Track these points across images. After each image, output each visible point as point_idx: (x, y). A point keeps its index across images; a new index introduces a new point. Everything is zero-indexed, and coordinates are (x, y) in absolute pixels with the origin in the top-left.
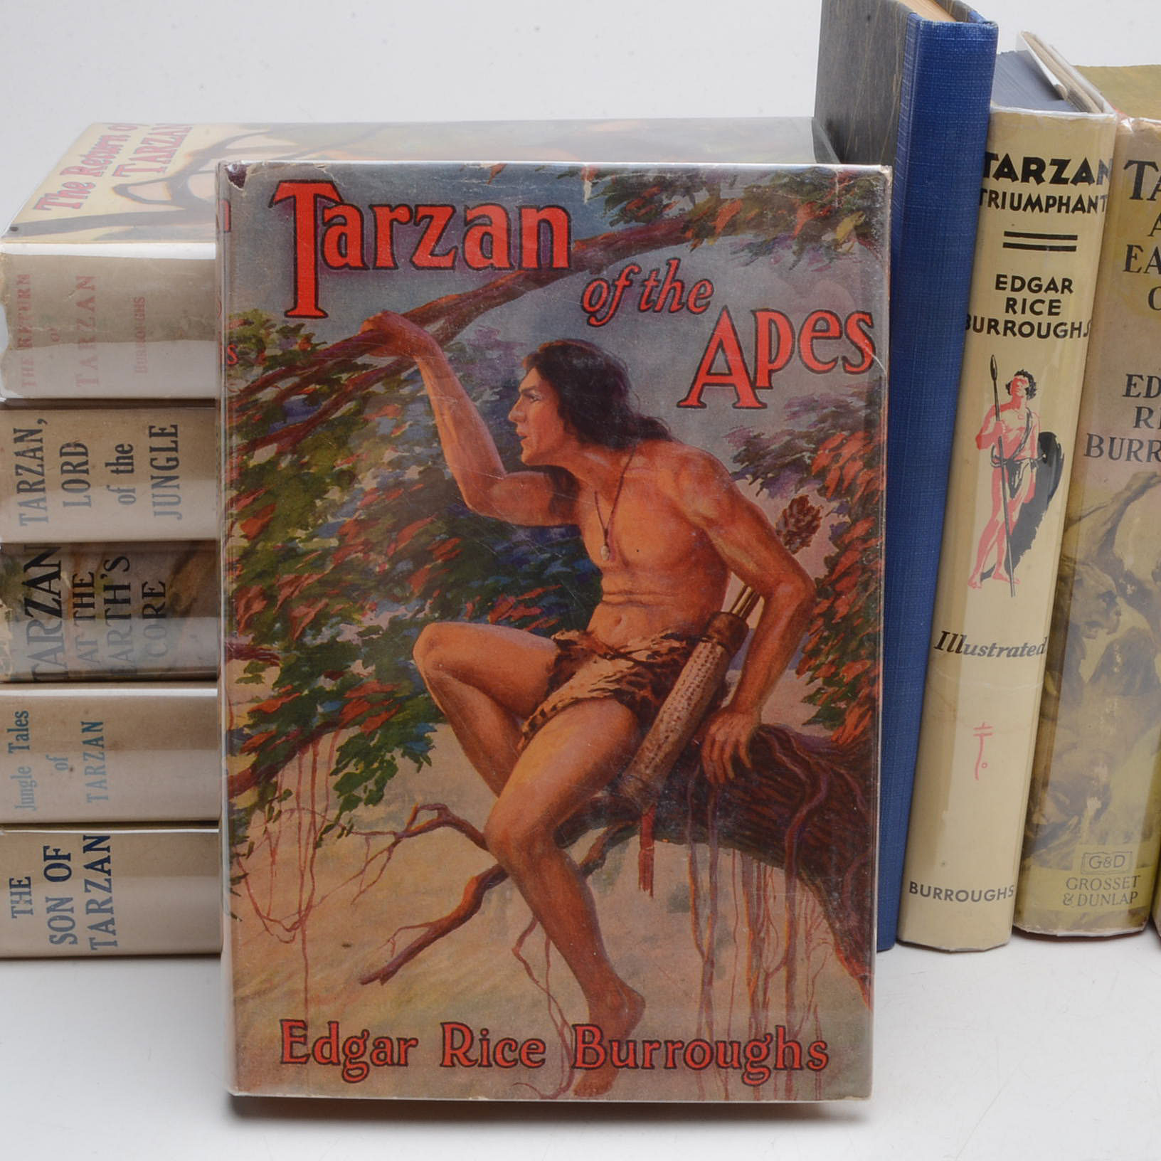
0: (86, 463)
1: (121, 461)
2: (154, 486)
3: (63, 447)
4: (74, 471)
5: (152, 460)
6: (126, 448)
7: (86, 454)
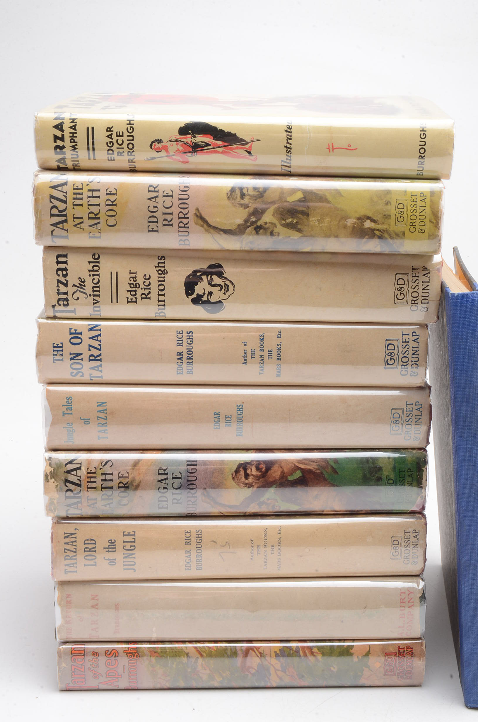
0: (95, 548)
1: (110, 547)
2: (124, 558)
3: (85, 541)
4: (90, 551)
5: (124, 546)
6: (113, 541)
7: (95, 544)
